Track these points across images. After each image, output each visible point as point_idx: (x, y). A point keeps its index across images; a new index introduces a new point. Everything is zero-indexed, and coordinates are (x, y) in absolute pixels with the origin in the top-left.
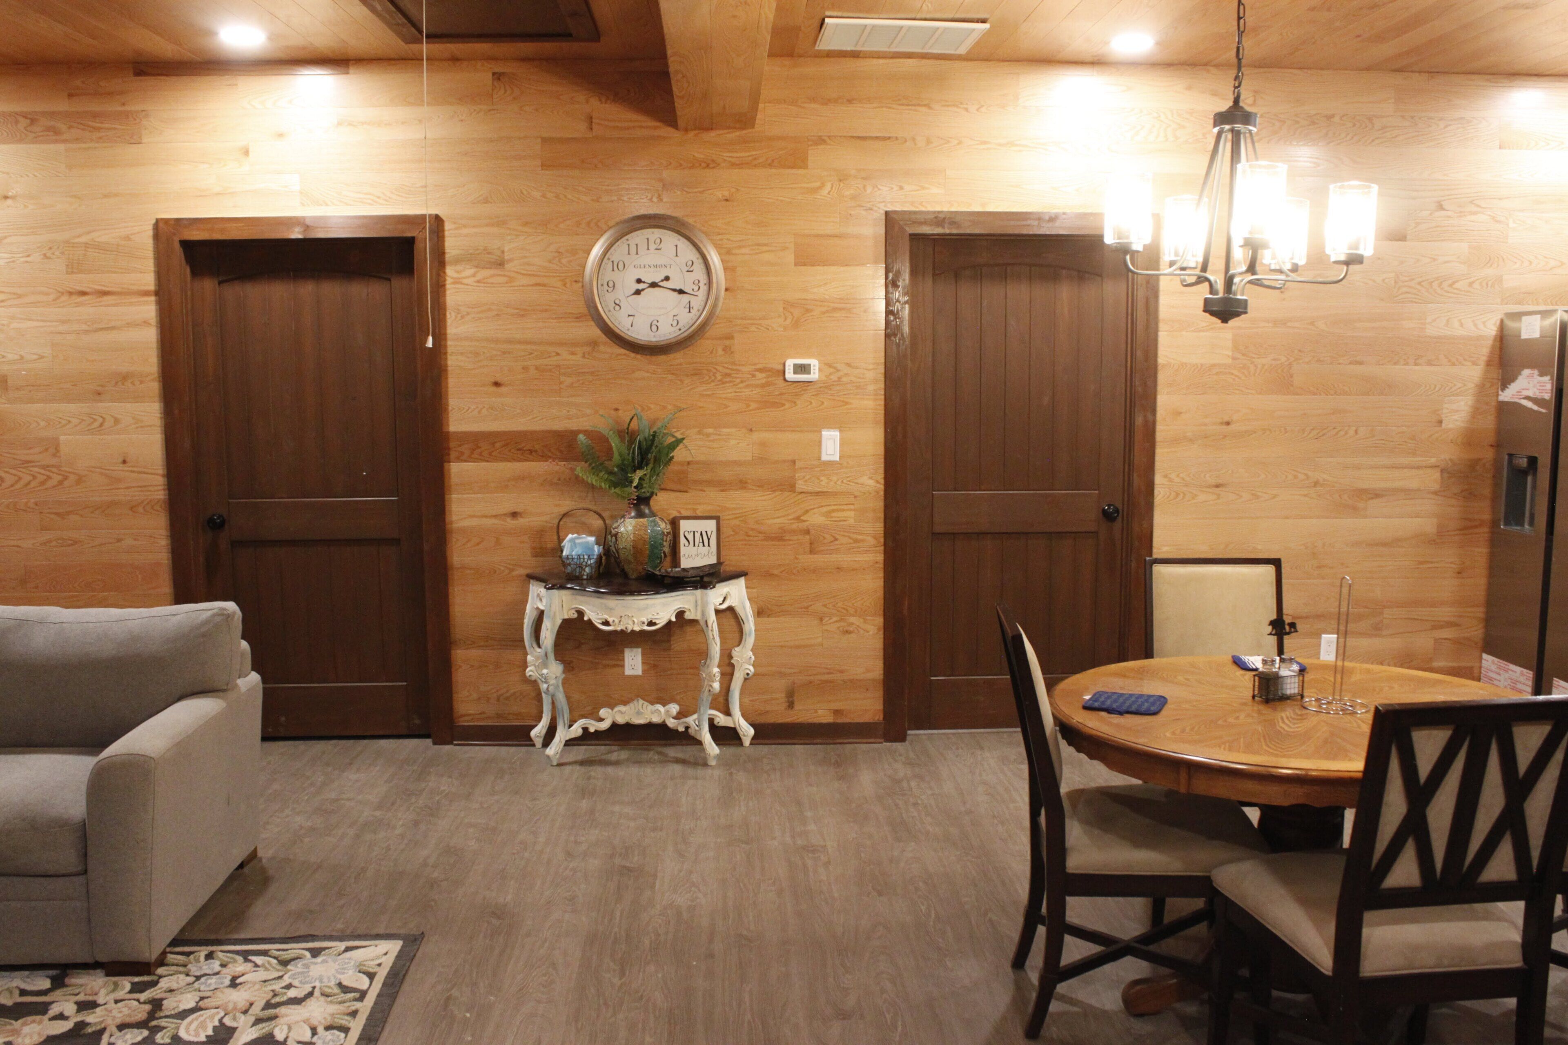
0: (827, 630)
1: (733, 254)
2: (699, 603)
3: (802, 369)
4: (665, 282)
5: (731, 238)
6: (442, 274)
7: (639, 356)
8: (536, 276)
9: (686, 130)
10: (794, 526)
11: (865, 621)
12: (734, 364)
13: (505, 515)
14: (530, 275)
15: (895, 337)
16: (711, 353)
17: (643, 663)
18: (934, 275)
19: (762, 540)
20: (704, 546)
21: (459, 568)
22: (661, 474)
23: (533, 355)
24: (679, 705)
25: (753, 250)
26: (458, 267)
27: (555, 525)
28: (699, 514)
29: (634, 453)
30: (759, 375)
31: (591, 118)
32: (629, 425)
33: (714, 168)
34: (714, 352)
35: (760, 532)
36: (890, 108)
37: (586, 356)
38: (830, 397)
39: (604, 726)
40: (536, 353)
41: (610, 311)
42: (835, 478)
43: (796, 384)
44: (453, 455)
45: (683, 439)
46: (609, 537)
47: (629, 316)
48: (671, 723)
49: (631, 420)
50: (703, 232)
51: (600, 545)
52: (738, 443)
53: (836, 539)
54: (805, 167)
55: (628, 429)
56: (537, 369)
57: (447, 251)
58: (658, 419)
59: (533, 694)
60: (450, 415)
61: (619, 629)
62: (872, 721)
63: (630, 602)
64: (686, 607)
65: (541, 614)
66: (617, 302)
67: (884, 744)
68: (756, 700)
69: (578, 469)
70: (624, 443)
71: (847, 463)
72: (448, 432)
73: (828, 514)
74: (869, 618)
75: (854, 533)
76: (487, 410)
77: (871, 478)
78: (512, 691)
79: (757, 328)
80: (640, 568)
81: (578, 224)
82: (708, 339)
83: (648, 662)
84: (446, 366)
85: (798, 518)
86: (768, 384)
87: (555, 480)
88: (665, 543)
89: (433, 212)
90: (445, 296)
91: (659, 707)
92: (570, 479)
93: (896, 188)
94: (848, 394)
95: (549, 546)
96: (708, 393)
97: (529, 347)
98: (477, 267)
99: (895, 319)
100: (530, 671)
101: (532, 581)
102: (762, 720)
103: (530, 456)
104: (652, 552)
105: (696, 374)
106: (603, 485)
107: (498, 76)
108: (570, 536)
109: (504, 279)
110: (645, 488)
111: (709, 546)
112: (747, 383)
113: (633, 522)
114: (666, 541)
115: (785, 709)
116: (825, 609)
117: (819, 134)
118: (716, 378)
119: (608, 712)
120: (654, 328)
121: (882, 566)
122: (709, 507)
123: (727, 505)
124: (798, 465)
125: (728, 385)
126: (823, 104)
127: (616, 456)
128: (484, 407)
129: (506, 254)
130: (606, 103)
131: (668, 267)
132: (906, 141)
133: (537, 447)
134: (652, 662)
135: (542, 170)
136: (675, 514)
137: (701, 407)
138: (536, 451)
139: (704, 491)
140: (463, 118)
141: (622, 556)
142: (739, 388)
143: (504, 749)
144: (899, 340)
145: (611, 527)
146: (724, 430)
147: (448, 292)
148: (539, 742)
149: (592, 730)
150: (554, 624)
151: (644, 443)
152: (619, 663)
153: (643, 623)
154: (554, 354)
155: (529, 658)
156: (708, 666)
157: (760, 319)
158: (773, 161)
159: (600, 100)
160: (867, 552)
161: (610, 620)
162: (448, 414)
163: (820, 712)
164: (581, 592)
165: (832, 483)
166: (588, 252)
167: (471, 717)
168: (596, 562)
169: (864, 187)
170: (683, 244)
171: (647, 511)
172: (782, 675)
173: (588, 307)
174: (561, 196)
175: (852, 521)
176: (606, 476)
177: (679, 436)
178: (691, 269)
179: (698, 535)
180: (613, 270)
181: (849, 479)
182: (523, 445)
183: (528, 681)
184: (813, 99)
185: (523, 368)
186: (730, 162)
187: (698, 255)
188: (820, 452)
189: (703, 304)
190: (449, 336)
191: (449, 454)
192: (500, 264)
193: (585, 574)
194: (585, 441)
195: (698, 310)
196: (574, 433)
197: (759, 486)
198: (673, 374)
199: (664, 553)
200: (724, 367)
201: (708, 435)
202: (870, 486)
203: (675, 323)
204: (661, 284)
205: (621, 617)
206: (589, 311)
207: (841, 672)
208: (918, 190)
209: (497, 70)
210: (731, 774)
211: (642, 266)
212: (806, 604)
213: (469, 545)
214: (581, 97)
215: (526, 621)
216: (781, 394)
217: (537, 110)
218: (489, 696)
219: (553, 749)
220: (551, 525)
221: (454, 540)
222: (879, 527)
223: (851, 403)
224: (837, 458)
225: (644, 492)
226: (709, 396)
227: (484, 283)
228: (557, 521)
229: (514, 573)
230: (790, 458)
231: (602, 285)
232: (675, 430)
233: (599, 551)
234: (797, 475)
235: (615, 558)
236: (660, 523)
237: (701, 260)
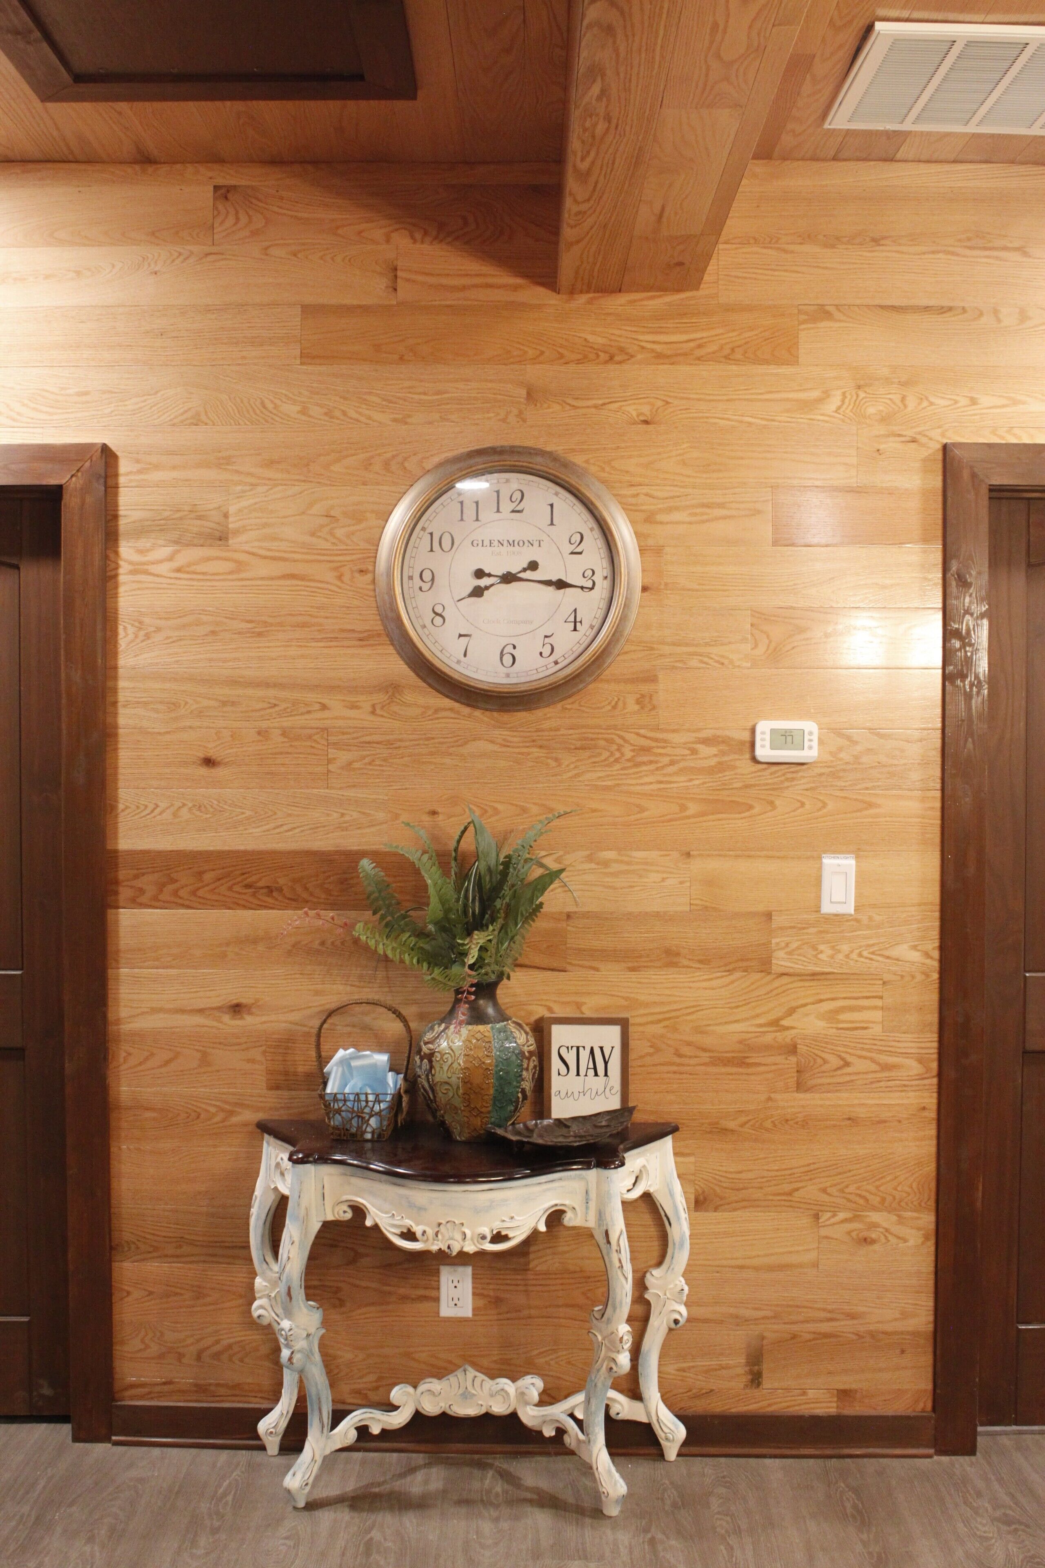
0: (827, 1237)
1: (657, 523)
2: (593, 1195)
3: (785, 738)
4: (528, 572)
5: (656, 494)
6: (112, 556)
7: (478, 713)
8: (285, 560)
9: (572, 292)
10: (768, 1038)
11: (901, 1220)
12: (657, 729)
13: (219, 1009)
14: (274, 559)
15: (963, 681)
16: (614, 707)
17: (474, 1294)
18: (1029, 565)
19: (704, 1064)
20: (596, 1074)
21: (130, 1108)
22: (517, 938)
23: (277, 709)
24: (542, 1376)
25: (696, 514)
26: (144, 543)
27: (315, 1031)
28: (588, 1014)
29: (466, 897)
30: (705, 751)
31: (395, 269)
32: (459, 842)
33: (620, 363)
34: (620, 704)
35: (704, 1050)
36: (953, 253)
37: (378, 711)
38: (838, 793)
39: (398, 1419)
40: (283, 705)
41: (424, 627)
42: (845, 948)
43: (774, 768)
44: (125, 893)
45: (562, 871)
46: (417, 1058)
47: (460, 636)
48: (530, 1416)
49: (463, 832)
50: (603, 482)
51: (398, 1073)
52: (663, 880)
53: (847, 1064)
54: (793, 360)
55: (456, 850)
56: (284, 734)
57: (121, 513)
58: (511, 831)
59: (265, 1349)
60: (121, 819)
61: (434, 1248)
62: (909, 1412)
63: (459, 1195)
64: (567, 1202)
65: (282, 1202)
66: (439, 609)
67: (935, 1458)
68: (690, 1368)
69: (359, 926)
70: (449, 877)
71: (871, 919)
72: (116, 851)
73: (832, 1016)
74: (909, 1214)
75: (880, 1052)
76: (190, 809)
77: (914, 948)
78: (225, 1342)
79: (702, 662)
80: (477, 1122)
81: (367, 465)
82: (608, 681)
83: (485, 1292)
84: (116, 727)
85: (775, 1023)
86: (721, 767)
87: (316, 945)
88: (524, 1073)
89: (98, 439)
90: (116, 595)
91: (504, 1383)
92: (342, 943)
93: (963, 402)
94: (873, 788)
95: (301, 1069)
96: (609, 783)
97: (272, 692)
98: (176, 542)
99: (963, 646)
100: (260, 1308)
101: (266, 1136)
102: (700, 1407)
103: (270, 900)
104: (500, 1091)
105: (583, 748)
106: (407, 958)
107: (223, 193)
108: (341, 1053)
109: (230, 566)
110: (489, 964)
111: (606, 1075)
112: (682, 765)
113: (465, 1031)
114: (527, 1069)
115: (746, 1386)
116: (825, 1198)
117: (819, 302)
118: (622, 754)
119: (409, 1394)
120: (508, 659)
121: (933, 1114)
122: (604, 1001)
123: (642, 998)
124: (778, 920)
125: (644, 768)
126: (826, 246)
127: (434, 901)
128: (184, 805)
129: (231, 519)
130: (422, 242)
131: (536, 544)
132: (981, 314)
133: (282, 881)
134: (491, 1293)
135: (302, 364)
136: (540, 1012)
137: (594, 811)
138: (280, 890)
139: (597, 970)
140: (157, 269)
141: (442, 1098)
142: (665, 775)
143: (207, 1455)
144: (971, 688)
145: (420, 1037)
146: (636, 854)
147: (122, 590)
148: (273, 1444)
149: (375, 1430)
150: (305, 1233)
151: (488, 879)
152: (427, 1293)
153: (484, 1238)
154: (317, 707)
155: (258, 1281)
156: (609, 1321)
157: (707, 644)
158: (733, 350)
159: (412, 237)
160: (904, 1088)
161: (418, 1230)
162: (116, 816)
163: (811, 1393)
164: (359, 1171)
165: (840, 956)
166: (386, 516)
167: (146, 1390)
168: (390, 1108)
169: (903, 399)
170: (564, 503)
171: (490, 1011)
172: (740, 1321)
173: (384, 618)
174: (337, 413)
175: (877, 1029)
176: (413, 940)
177: (554, 866)
178: (578, 550)
179: (585, 1055)
180: (432, 550)
181: (875, 948)
182: (254, 878)
183: (254, 1324)
184: (808, 237)
185: (259, 733)
186: (653, 350)
187: (592, 523)
188: (819, 898)
189: (600, 614)
190: (121, 672)
191: (116, 893)
192: (221, 537)
193: (369, 1129)
194: (373, 872)
195: (592, 627)
196: (354, 857)
197: (700, 961)
198: (541, 747)
199: (523, 1091)
200: (638, 734)
201: (606, 863)
202: (913, 963)
203: (547, 650)
204: (522, 575)
205: (440, 1224)
206: (385, 628)
207: (852, 1316)
208: (1004, 406)
209: (220, 181)
210: (652, 1542)
211: (487, 543)
212: (787, 1187)
213: (149, 1064)
214: (377, 231)
215: (254, 1211)
216: (747, 786)
217: (295, 255)
218: (181, 1350)
219: (299, 1476)
220: (306, 1029)
221: (123, 1054)
222: (930, 1043)
223: (879, 806)
224: (850, 909)
225: (486, 974)
226: (607, 788)
227: (188, 573)
228: (317, 1023)
229: (235, 1120)
230: (761, 908)
231: (411, 578)
232: (543, 853)
233: (396, 1083)
234: (774, 941)
235: (426, 1098)
236: (517, 1034)
237: (597, 533)
